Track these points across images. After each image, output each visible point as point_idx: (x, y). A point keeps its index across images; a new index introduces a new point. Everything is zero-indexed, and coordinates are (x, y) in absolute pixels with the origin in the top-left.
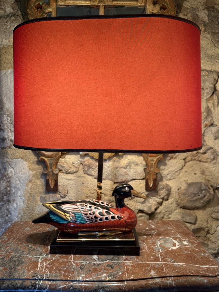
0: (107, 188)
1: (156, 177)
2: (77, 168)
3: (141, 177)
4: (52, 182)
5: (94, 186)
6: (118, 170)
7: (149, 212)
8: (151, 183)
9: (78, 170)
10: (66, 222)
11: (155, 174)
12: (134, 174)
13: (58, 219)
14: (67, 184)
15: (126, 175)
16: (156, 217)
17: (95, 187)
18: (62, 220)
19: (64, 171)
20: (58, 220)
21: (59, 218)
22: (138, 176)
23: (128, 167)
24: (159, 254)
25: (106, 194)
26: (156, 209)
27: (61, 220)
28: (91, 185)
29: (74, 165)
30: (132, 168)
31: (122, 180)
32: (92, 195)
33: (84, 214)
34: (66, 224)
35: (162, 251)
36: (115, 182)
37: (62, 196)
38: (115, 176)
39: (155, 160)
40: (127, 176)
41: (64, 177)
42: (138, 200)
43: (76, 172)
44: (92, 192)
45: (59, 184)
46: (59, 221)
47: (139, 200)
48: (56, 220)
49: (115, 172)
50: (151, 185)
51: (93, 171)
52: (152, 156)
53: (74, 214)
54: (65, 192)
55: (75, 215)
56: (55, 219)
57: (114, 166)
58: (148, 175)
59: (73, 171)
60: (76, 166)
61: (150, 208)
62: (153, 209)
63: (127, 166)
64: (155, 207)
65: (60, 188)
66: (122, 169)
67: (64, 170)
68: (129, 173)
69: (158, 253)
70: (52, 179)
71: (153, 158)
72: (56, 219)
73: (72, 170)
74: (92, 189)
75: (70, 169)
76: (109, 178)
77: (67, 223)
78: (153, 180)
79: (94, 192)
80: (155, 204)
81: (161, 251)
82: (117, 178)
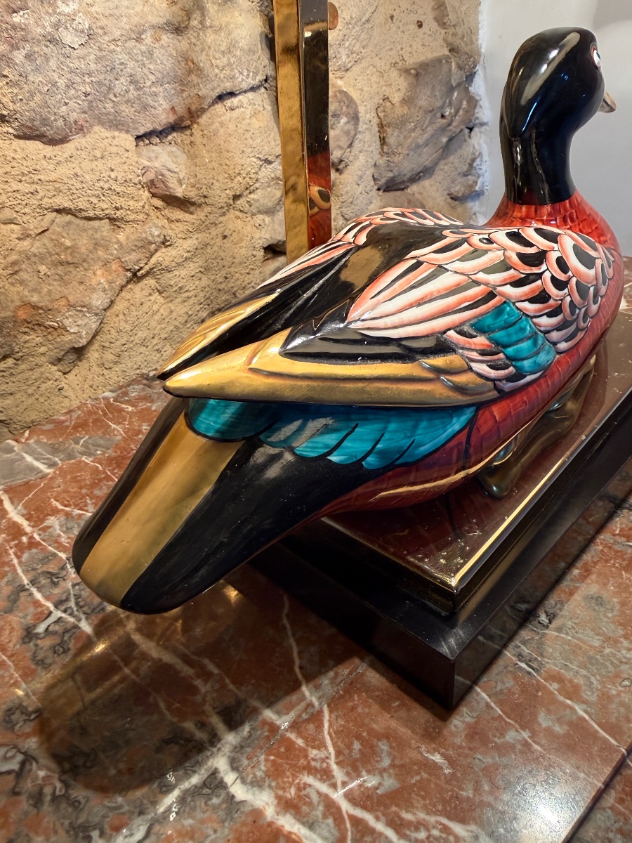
0: (113, 174)
3: (256, 74)
5: (32, 188)
6: (143, 48)
10: (457, 424)
12: (225, 60)
13: (394, 436)
15: (190, 72)
17: (41, 194)
18: (424, 424)
20: (393, 445)
21: (392, 426)
22: (245, 73)
25: (119, 214)
27: (415, 427)
28: (15, 186)
30: (210, 27)
31: (173, 110)
32: (37, 244)
33: (531, 301)
34: (463, 436)
36: (142, 131)
38: (133, 93)
40: (195, 78)
42: (257, 201)
44: (34, 225)
46: (405, 443)
47: (262, 201)
48: (382, 454)
49: (131, 64)
53: (482, 330)
55: (490, 339)
56: (368, 447)
57: (125, 20)
72: (379, 446)
74: (27, 210)
76: (108, 114)
77: (471, 423)
79: (45, 225)
82: (150, 101)
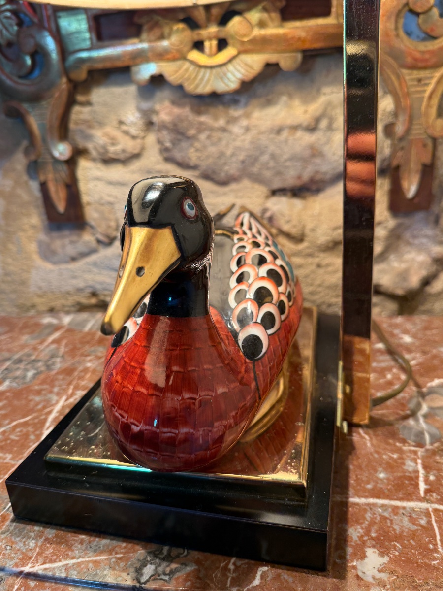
1: (434, 156)
2: (139, 141)
4: (57, 191)
7: (400, 292)
8: (410, 184)
9: (143, 149)
11: (430, 143)
14: (111, 199)
15: (314, 156)
16: (422, 308)
19: (94, 153)
23: (324, 124)
24: (419, 461)
26: (427, 282)
29: (124, 128)
31: (299, 177)
35: (436, 445)
36: (275, 188)
37: (101, 238)
38: (272, 165)
39: (433, 82)
40: (318, 160)
41: (98, 173)
43: (136, 156)
45: (85, 199)
50: (409, 189)
51: (192, 150)
52: (420, 64)
54: (109, 227)
58: (402, 148)
59: (124, 151)
60: (134, 131)
61: (404, 275)
62: (414, 281)
63: (318, 120)
64: (424, 273)
65: (91, 214)
66: (299, 134)
67: (95, 148)
68: (326, 149)
69: (415, 452)
70: (56, 180)
71: (422, 74)
73: (118, 148)
75: (113, 144)
76: (254, 175)
78: (420, 167)
80: (422, 264)
81: (428, 447)
82: (283, 171)
